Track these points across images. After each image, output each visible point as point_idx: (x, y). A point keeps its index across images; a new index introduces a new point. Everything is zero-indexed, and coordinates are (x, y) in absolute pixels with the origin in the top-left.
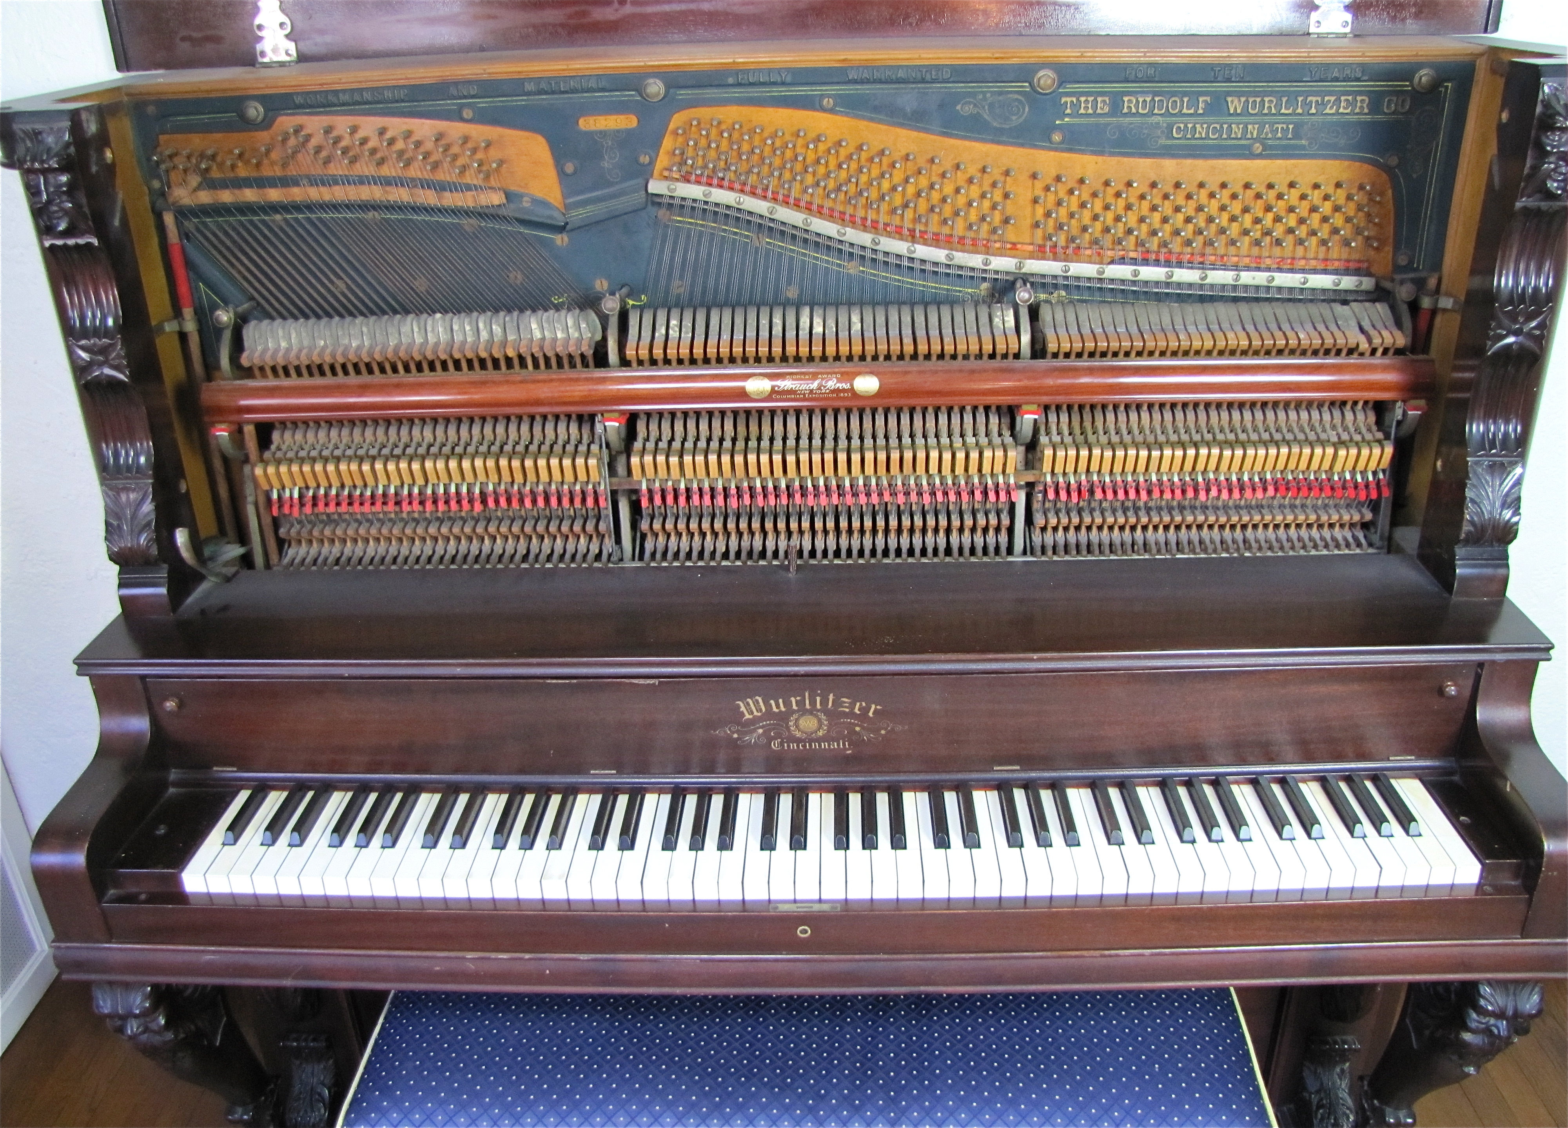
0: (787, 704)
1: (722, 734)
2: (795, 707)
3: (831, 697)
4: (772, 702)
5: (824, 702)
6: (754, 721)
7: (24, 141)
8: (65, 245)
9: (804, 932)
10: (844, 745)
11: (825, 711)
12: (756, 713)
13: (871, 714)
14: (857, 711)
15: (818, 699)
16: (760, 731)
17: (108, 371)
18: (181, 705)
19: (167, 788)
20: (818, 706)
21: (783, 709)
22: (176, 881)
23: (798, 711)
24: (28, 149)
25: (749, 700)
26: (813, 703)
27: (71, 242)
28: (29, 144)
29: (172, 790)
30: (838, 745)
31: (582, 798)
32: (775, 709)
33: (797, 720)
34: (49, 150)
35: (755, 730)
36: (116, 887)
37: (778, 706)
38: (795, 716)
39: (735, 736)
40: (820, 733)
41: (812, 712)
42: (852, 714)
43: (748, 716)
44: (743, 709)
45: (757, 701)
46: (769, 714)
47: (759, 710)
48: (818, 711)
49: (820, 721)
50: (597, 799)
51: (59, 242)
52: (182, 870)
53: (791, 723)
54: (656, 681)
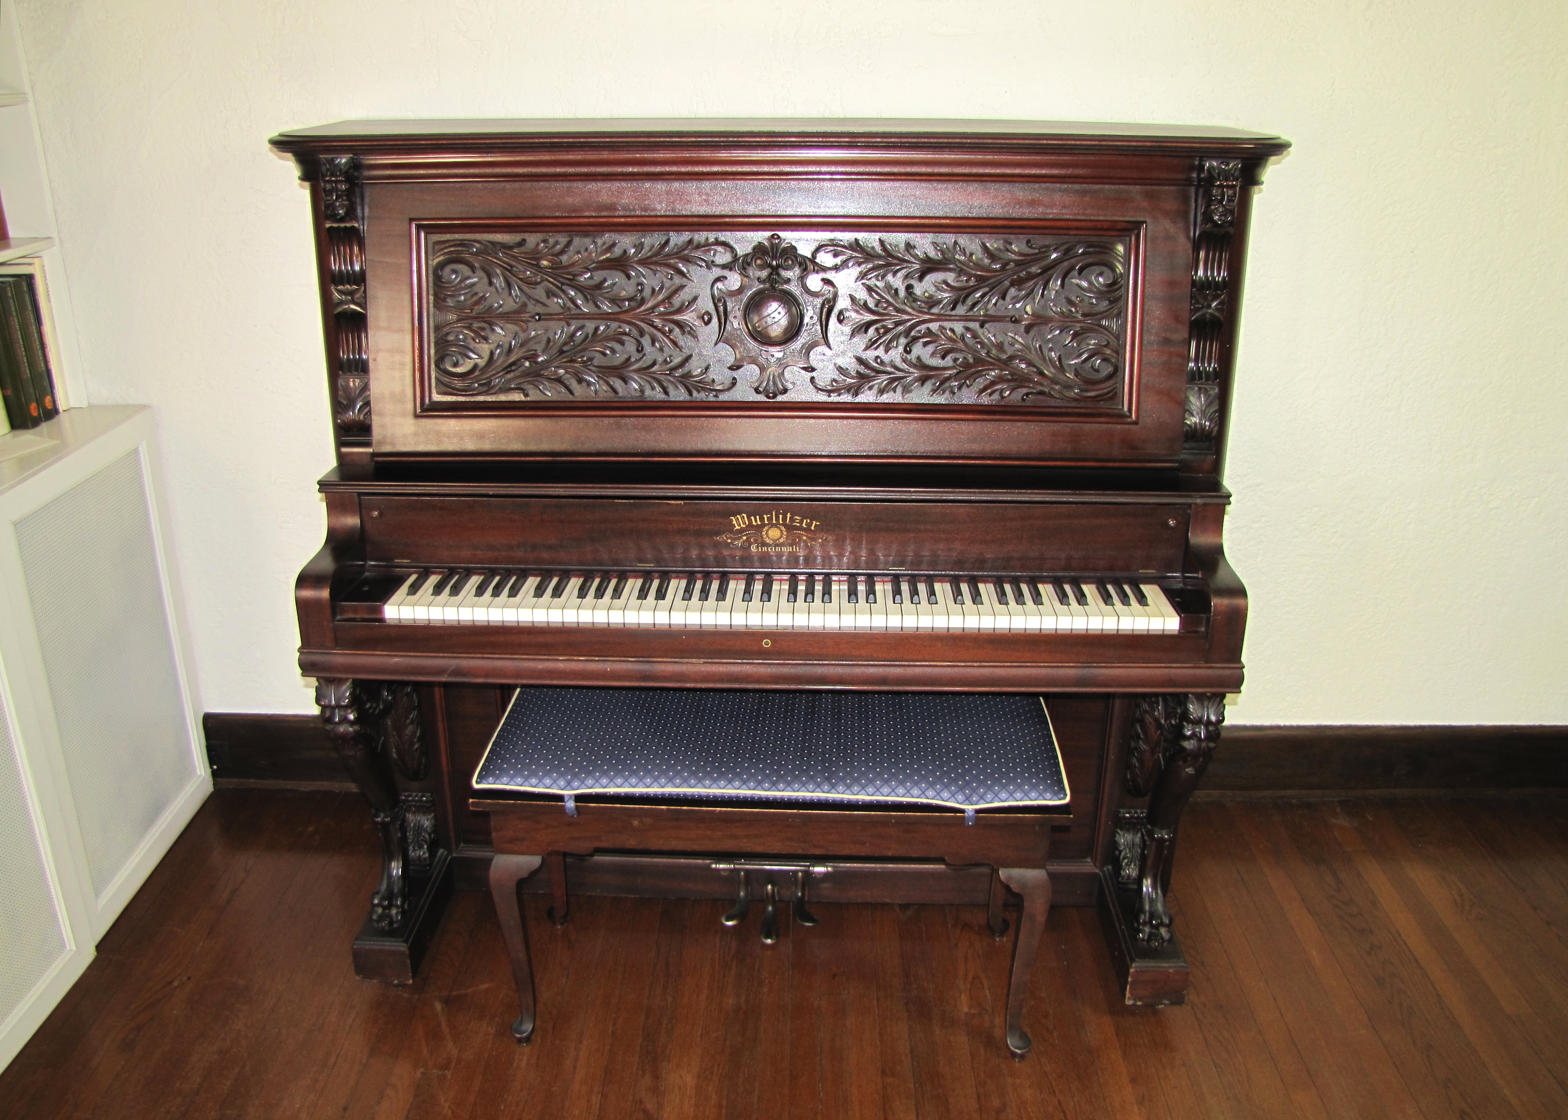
0: (762, 519)
1: (721, 539)
2: (766, 522)
3: (789, 515)
4: (753, 518)
5: (784, 519)
6: (742, 531)
7: (325, 165)
8: (338, 228)
9: (767, 644)
10: (796, 549)
11: (785, 525)
12: (742, 525)
13: (813, 528)
14: (804, 525)
15: (781, 516)
16: (745, 538)
17: (353, 306)
18: (381, 514)
19: (363, 572)
20: (781, 522)
21: (759, 523)
22: (380, 610)
23: (768, 524)
24: (328, 170)
25: (738, 516)
26: (777, 519)
27: (343, 225)
28: (328, 166)
29: (367, 574)
30: (793, 549)
31: (630, 582)
32: (754, 523)
33: (767, 531)
34: (341, 169)
35: (741, 538)
36: (341, 615)
37: (756, 521)
38: (766, 528)
39: (729, 541)
40: (782, 540)
41: (776, 526)
42: (800, 528)
43: (737, 527)
44: (734, 522)
45: (743, 517)
46: (750, 525)
47: (744, 523)
48: (780, 524)
49: (781, 531)
50: (640, 582)
51: (335, 225)
52: (384, 604)
53: (764, 533)
54: (682, 502)
